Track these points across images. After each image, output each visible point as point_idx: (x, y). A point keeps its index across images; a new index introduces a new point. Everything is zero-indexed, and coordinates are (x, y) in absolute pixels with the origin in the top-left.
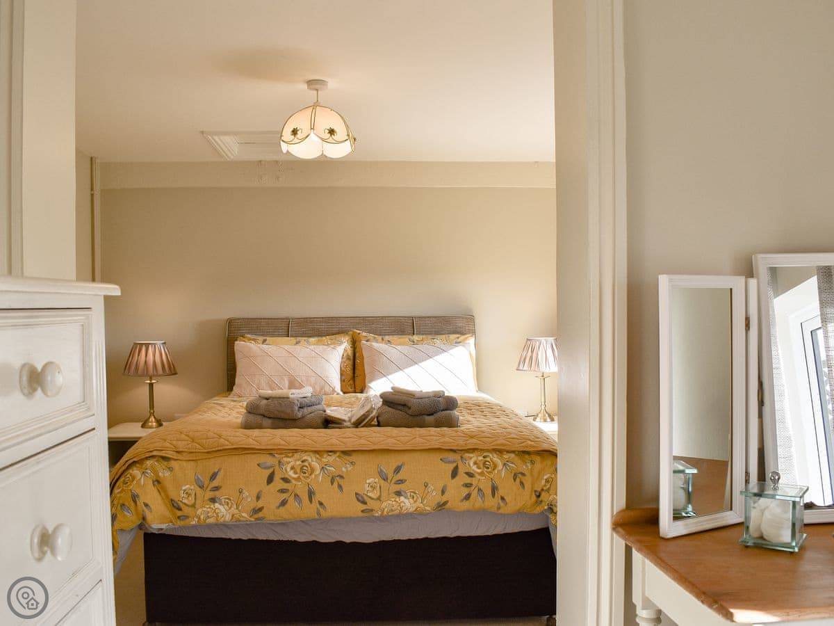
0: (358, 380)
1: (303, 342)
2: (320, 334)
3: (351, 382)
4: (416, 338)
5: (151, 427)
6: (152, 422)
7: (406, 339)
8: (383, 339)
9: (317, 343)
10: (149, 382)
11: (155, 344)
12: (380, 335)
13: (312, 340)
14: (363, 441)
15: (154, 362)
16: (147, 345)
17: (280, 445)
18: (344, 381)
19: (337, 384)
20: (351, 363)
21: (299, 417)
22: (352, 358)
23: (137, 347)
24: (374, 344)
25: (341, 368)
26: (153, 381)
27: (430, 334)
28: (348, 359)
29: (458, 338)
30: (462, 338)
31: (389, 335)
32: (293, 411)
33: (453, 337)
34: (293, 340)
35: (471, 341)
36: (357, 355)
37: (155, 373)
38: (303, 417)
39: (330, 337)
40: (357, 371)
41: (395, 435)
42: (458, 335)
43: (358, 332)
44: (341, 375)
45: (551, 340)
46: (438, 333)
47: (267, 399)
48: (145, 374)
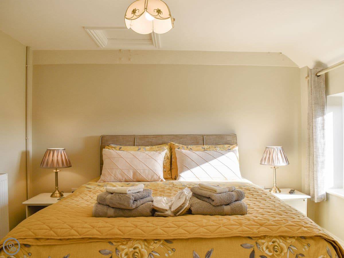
0: (173, 171)
1: (142, 149)
2: (152, 144)
3: (170, 172)
4: (206, 147)
5: (56, 197)
6: (57, 194)
7: (200, 147)
8: (187, 147)
9: (151, 150)
10: (55, 171)
11: (58, 150)
12: (185, 145)
13: (147, 148)
14: (181, 231)
15: (57, 160)
16: (54, 151)
17: (117, 235)
18: (165, 172)
19: (161, 175)
20: (169, 161)
21: (134, 208)
22: (170, 158)
23: (48, 151)
24: (183, 150)
25: (163, 164)
26: (58, 171)
27: (213, 144)
28: (168, 159)
29: (229, 147)
30: (231, 147)
31: (190, 145)
32: (129, 204)
33: (226, 146)
34: (136, 148)
35: (237, 148)
36: (173, 156)
37: (58, 166)
38: (137, 208)
39: (157, 146)
40: (172, 166)
41: (204, 224)
42: (229, 145)
43: (173, 143)
44: (164, 168)
45: (280, 147)
46: (217, 144)
47: (112, 193)
48: (53, 167)
